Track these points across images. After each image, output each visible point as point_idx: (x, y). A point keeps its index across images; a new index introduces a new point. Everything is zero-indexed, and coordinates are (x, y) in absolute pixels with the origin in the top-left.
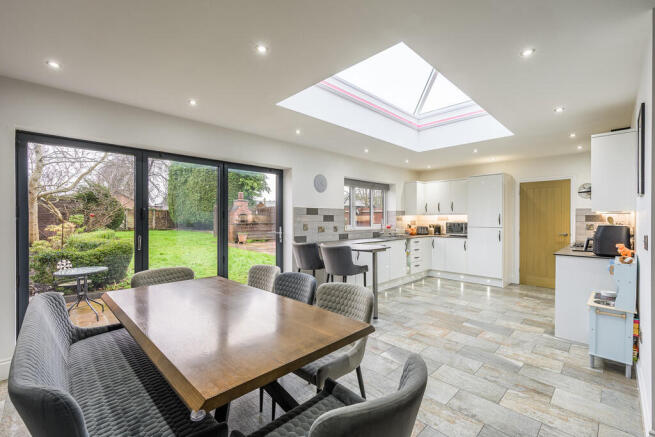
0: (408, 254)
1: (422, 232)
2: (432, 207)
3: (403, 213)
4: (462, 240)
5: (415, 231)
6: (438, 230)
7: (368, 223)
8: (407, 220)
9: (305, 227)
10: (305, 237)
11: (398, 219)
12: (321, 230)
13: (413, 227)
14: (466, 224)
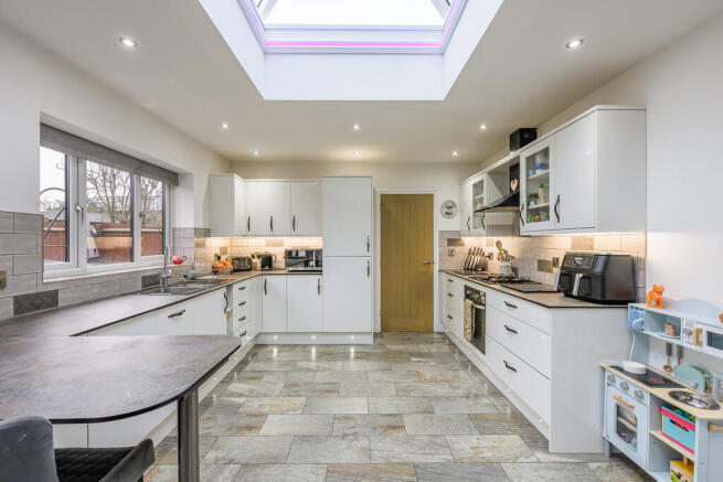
0: (229, 315)
1: (242, 266)
2: (261, 223)
3: (207, 233)
4: (313, 279)
5: (230, 267)
6: (267, 262)
7: (128, 254)
8: (215, 244)
11: (198, 245)
13: (223, 258)
14: (319, 252)
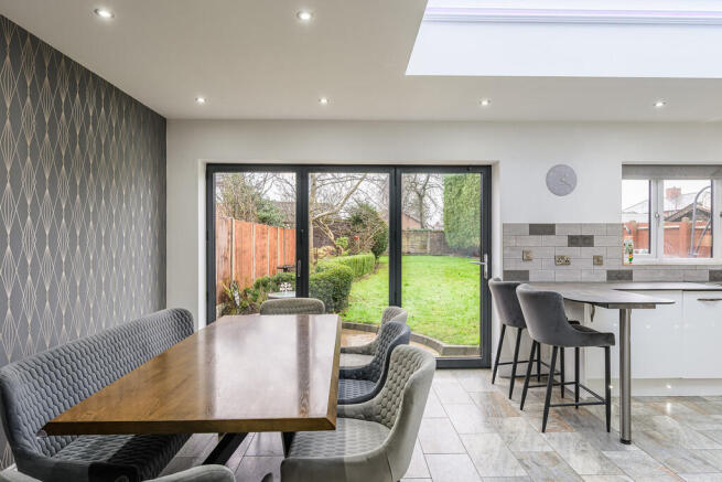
9: (527, 257)
10: (527, 272)
12: (563, 261)
